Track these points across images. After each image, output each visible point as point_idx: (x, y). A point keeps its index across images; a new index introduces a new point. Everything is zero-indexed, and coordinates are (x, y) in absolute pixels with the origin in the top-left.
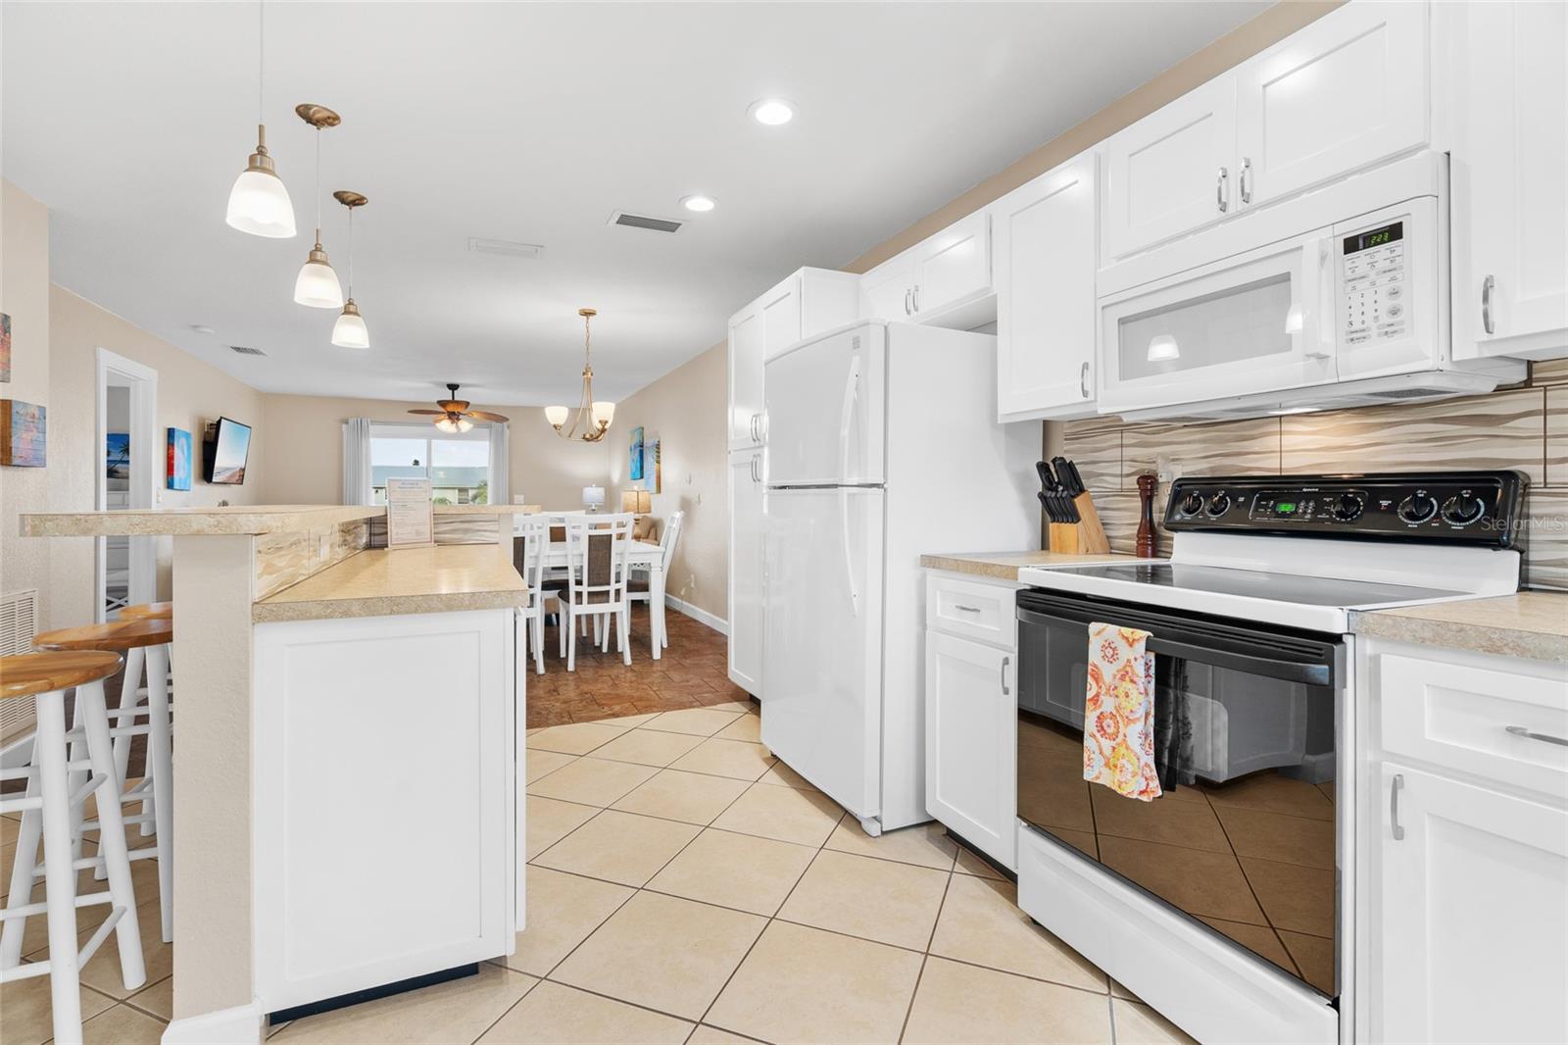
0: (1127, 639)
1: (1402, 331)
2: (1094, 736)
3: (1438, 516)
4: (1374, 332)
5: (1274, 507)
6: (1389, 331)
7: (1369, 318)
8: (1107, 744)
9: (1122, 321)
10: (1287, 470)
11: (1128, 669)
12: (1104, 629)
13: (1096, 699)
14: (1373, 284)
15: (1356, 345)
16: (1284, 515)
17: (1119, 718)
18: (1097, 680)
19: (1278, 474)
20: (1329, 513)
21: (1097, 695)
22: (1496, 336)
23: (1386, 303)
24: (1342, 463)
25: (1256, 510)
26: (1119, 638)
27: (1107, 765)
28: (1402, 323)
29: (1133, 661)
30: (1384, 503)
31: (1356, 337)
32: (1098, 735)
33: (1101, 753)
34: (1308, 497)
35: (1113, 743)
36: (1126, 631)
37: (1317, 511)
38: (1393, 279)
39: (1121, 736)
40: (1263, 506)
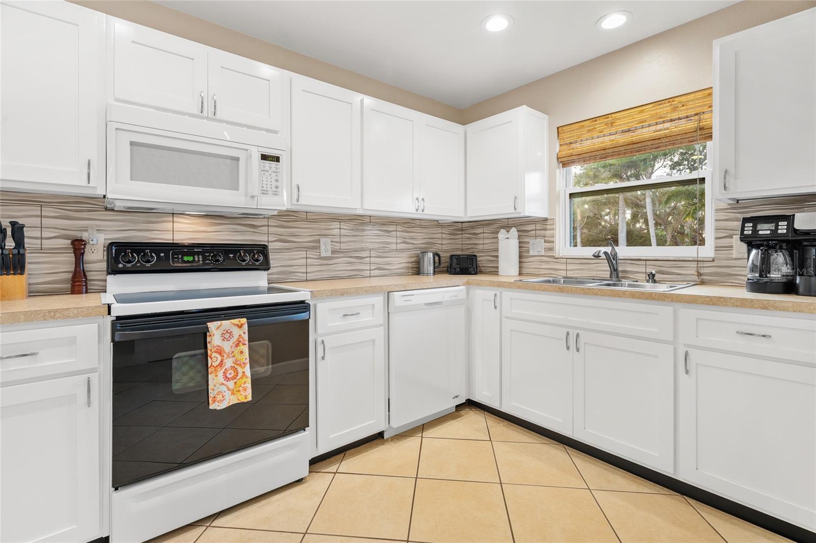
0: (238, 325)
1: (279, 195)
2: (223, 384)
3: (250, 260)
4: (270, 192)
5: (182, 258)
6: (275, 194)
7: (269, 186)
8: (231, 384)
9: (132, 144)
10: (176, 240)
11: (241, 339)
12: (221, 325)
13: (221, 364)
14: (270, 175)
15: (264, 195)
16: (188, 262)
17: (236, 367)
18: (220, 354)
19: (172, 242)
20: (209, 260)
21: (222, 361)
22: (299, 203)
23: (274, 184)
25: (173, 260)
26: (233, 326)
27: (233, 394)
28: (278, 192)
29: (243, 335)
30: (231, 256)
31: (264, 192)
32: (225, 382)
33: (229, 389)
34: (198, 253)
35: (235, 380)
36: (236, 321)
37: (204, 259)
38: (277, 175)
39: (240, 375)
40: (176, 258)
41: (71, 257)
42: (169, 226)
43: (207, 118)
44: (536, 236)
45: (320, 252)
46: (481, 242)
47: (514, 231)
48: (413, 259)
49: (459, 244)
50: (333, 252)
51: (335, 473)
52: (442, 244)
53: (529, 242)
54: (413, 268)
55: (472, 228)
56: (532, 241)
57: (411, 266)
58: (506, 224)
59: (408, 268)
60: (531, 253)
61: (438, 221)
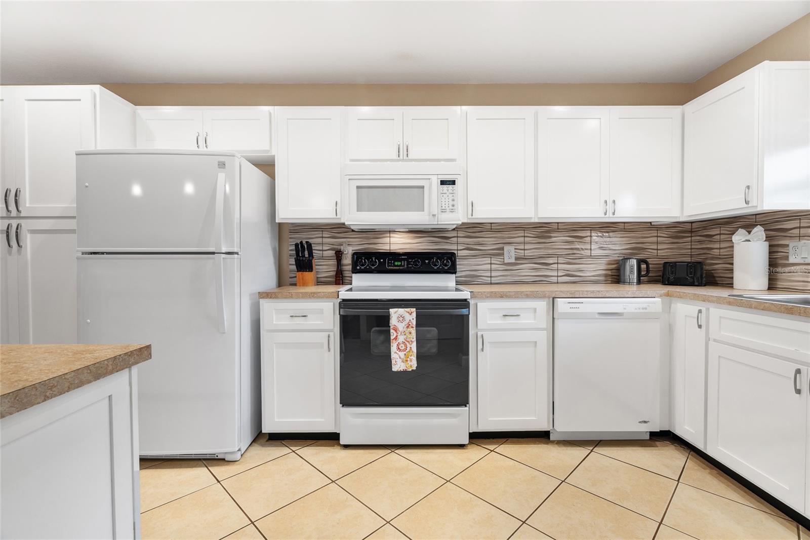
0: (409, 312)
1: (455, 212)
2: (396, 353)
3: (441, 265)
4: (448, 210)
5: (394, 263)
6: (452, 211)
7: (447, 205)
8: (402, 354)
9: (358, 187)
10: (392, 250)
11: (410, 323)
12: (397, 311)
13: (396, 338)
14: (448, 196)
15: (443, 213)
16: (397, 266)
17: (406, 343)
18: (396, 331)
19: (389, 251)
20: (411, 264)
21: (397, 336)
22: (473, 217)
23: (451, 203)
24: (409, 248)
25: (388, 265)
26: (405, 313)
27: (403, 362)
28: (455, 209)
29: (412, 320)
30: (427, 261)
31: (443, 211)
32: (398, 352)
33: (400, 358)
34: (404, 259)
35: (405, 353)
36: (408, 310)
37: (408, 263)
38: (453, 196)
39: (408, 349)
40: (390, 263)
41: (334, 262)
42: (387, 240)
43: (403, 160)
44: (800, 237)
45: (504, 259)
46: (717, 246)
47: (759, 231)
48: (614, 266)
49: (688, 249)
50: (517, 259)
51: (492, 451)
52: (657, 250)
53: (788, 246)
54: (612, 275)
55: (705, 228)
56: (792, 244)
57: (610, 274)
58: (747, 222)
59: (606, 276)
60: (792, 260)
61: (651, 223)
